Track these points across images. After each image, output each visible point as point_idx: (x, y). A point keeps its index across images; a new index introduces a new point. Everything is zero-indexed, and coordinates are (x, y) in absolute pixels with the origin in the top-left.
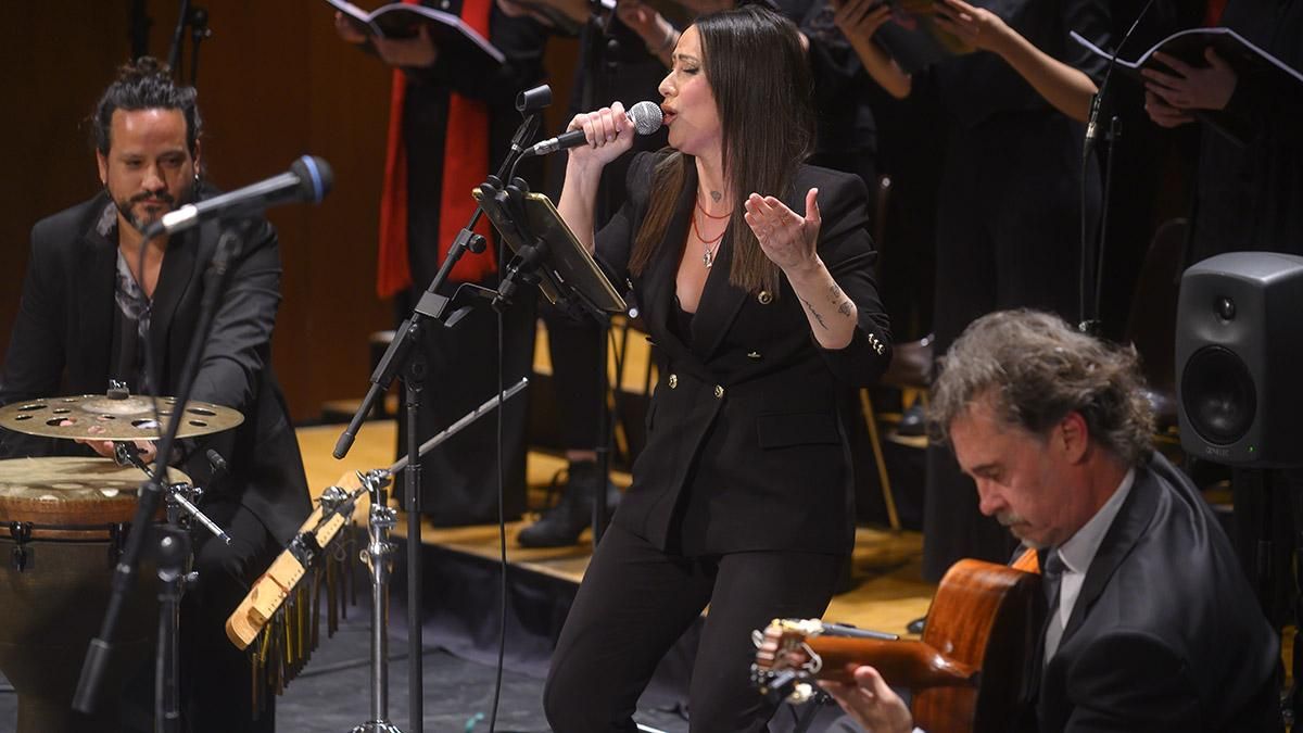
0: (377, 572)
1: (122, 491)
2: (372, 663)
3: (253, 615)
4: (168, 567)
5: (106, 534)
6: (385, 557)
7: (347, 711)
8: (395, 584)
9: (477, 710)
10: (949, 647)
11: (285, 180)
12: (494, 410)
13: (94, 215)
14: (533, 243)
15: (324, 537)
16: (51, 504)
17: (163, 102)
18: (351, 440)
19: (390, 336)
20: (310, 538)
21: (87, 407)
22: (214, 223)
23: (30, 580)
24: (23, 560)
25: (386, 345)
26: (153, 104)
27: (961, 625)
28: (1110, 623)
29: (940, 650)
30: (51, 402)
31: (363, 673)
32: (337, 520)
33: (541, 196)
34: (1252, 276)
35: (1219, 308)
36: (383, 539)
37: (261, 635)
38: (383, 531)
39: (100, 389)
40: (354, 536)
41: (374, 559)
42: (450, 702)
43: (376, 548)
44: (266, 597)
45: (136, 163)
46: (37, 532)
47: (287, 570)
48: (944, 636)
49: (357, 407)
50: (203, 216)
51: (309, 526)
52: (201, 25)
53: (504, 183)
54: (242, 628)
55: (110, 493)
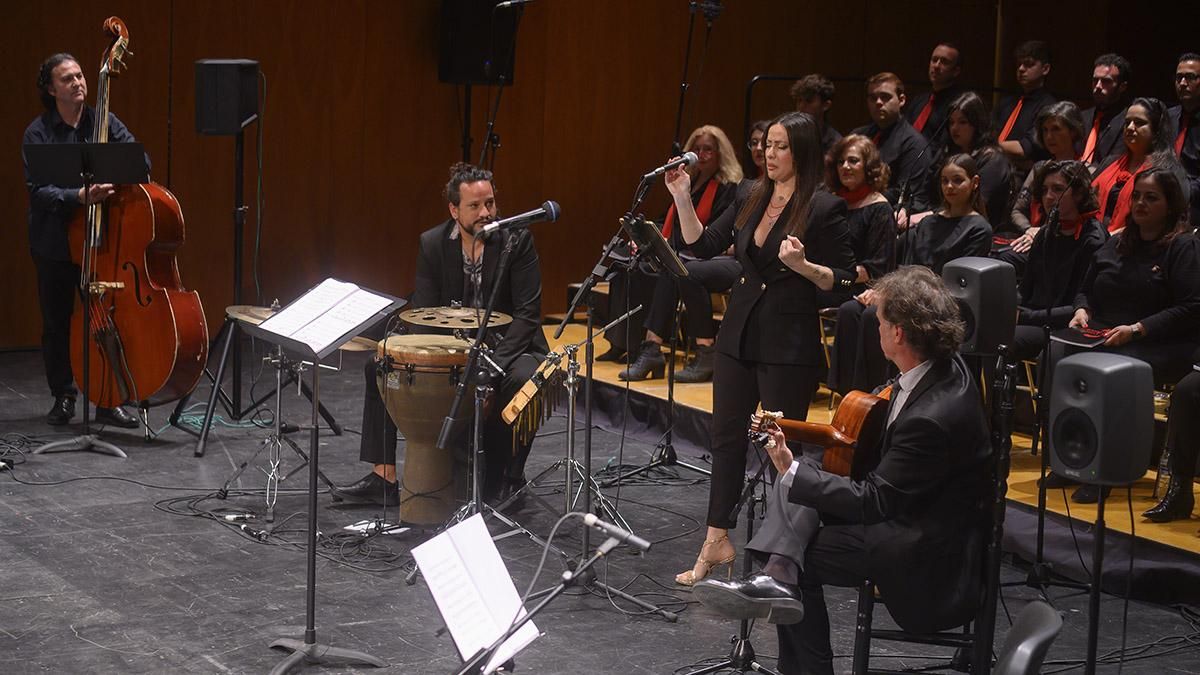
0: (570, 390)
1: (458, 351)
2: (568, 432)
3: (514, 409)
4: (481, 385)
5: (449, 370)
6: (574, 384)
7: (553, 453)
8: (579, 396)
9: (612, 455)
10: (843, 430)
11: (539, 211)
12: (625, 320)
13: (449, 229)
14: (647, 243)
15: (546, 375)
16: (423, 355)
17: (483, 178)
18: (562, 331)
19: (580, 285)
20: (541, 375)
21: (442, 312)
22: (507, 230)
23: (413, 390)
24: (411, 380)
25: (577, 289)
26: (479, 179)
27: (850, 420)
28: (917, 413)
29: (839, 430)
30: (427, 309)
31: (562, 437)
32: (553, 367)
33: (651, 223)
34: (975, 268)
35: (959, 282)
36: (574, 376)
37: (518, 418)
38: (574, 373)
39: (449, 305)
40: (560, 375)
41: (569, 385)
42: (601, 451)
43: (571, 380)
44: (520, 401)
45: (476, 205)
46: (417, 369)
47: (530, 389)
48: (842, 425)
49: (564, 317)
50: (501, 225)
51: (540, 369)
52: (497, 142)
53: (635, 215)
54: (509, 415)
55: (452, 352)
